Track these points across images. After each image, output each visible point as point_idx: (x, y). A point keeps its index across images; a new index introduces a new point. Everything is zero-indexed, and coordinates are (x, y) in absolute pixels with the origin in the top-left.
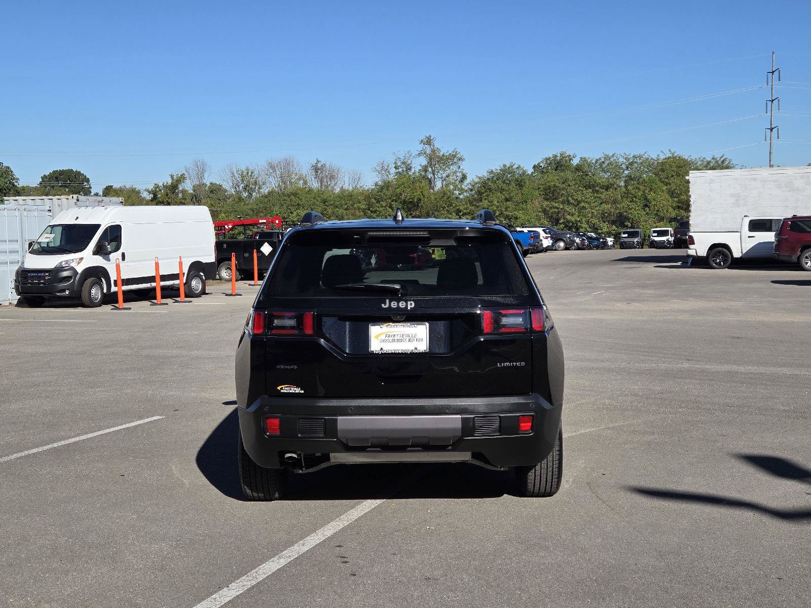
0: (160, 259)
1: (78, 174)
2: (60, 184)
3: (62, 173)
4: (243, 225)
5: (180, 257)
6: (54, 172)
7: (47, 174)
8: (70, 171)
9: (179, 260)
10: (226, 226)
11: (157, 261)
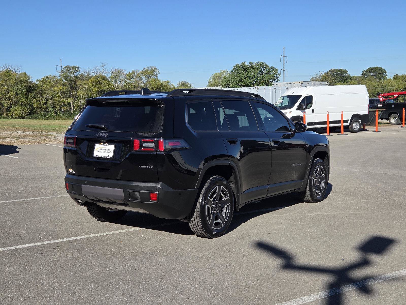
0: (330, 113)
1: (381, 69)
2: (372, 74)
3: (373, 69)
4: (404, 94)
5: (342, 111)
6: (369, 69)
7: (366, 69)
8: (377, 68)
9: (341, 113)
10: (395, 95)
11: (328, 114)
